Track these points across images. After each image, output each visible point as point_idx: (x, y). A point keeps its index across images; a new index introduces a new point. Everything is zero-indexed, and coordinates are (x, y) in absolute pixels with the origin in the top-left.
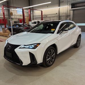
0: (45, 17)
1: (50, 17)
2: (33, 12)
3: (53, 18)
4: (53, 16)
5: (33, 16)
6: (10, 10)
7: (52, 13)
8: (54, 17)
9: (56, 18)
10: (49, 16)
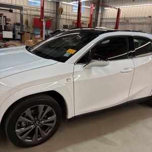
0: (123, 23)
1: (134, 24)
2: (103, 10)
3: (141, 26)
4: (141, 21)
5: (102, 19)
6: (60, 3)
7: (140, 16)
8: (143, 24)
9: (147, 26)
10: (132, 21)
